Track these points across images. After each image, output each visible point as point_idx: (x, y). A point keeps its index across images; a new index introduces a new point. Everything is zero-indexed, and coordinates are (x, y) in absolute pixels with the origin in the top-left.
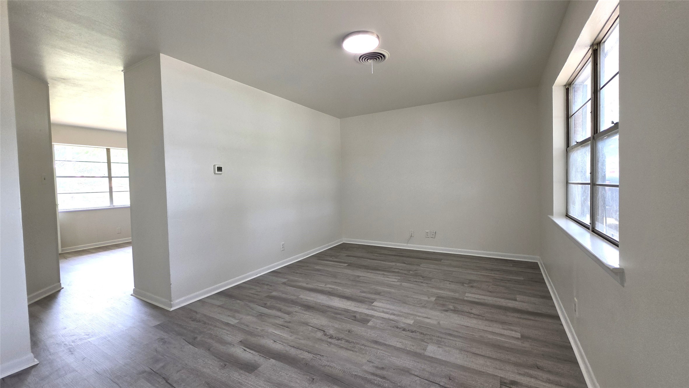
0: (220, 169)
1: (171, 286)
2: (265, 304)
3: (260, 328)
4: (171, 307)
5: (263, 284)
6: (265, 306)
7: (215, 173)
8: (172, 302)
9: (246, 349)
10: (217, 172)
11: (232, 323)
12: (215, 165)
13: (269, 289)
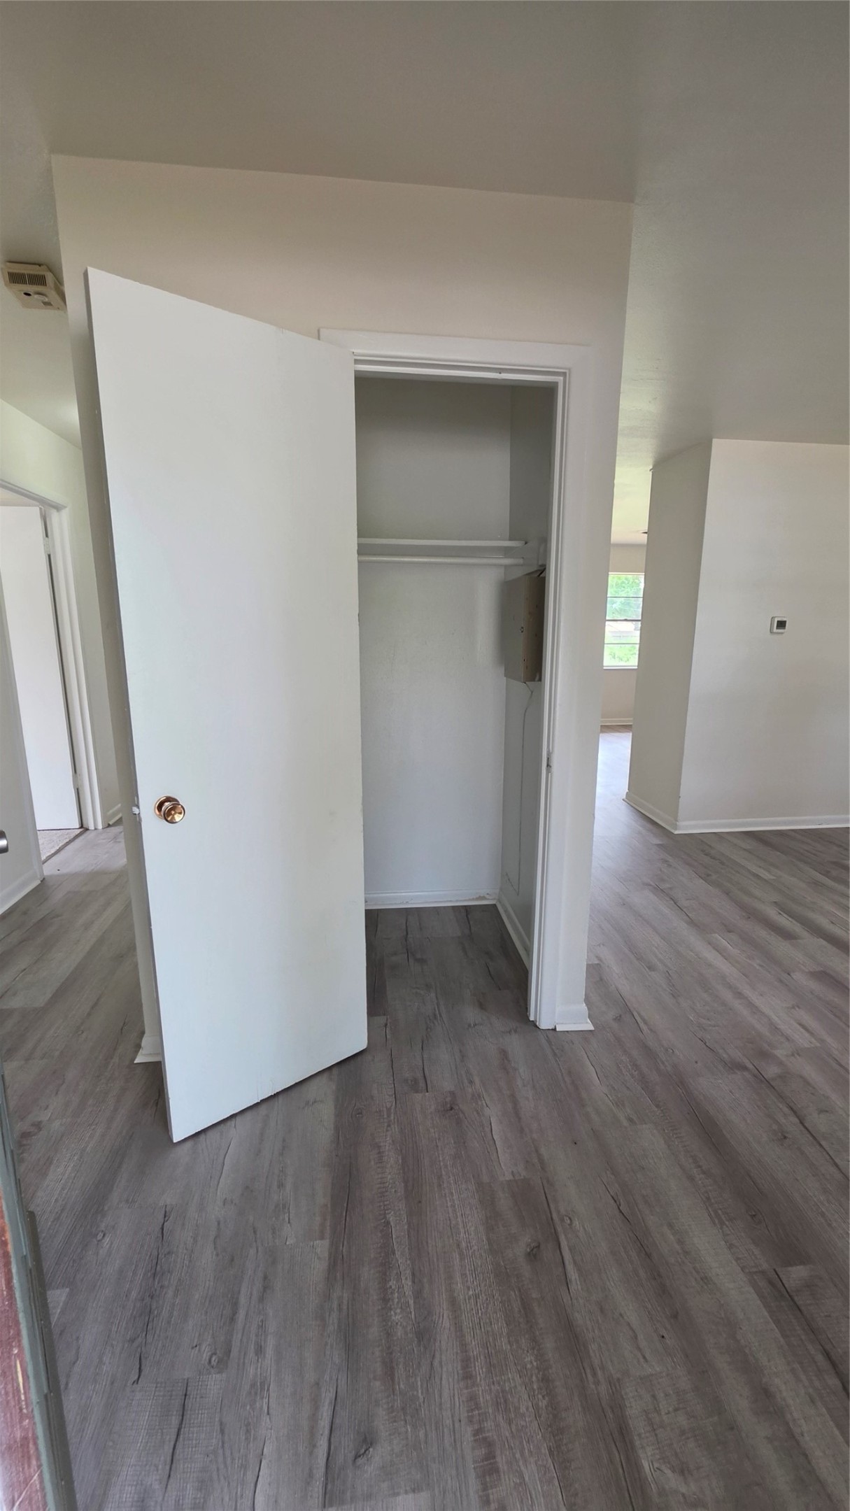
0: (782, 624)
1: (680, 800)
2: (828, 872)
3: (809, 898)
4: (676, 829)
5: (831, 842)
6: (827, 874)
7: (771, 632)
8: (678, 823)
9: (782, 913)
10: (775, 630)
11: (766, 878)
12: (775, 617)
13: (841, 854)
